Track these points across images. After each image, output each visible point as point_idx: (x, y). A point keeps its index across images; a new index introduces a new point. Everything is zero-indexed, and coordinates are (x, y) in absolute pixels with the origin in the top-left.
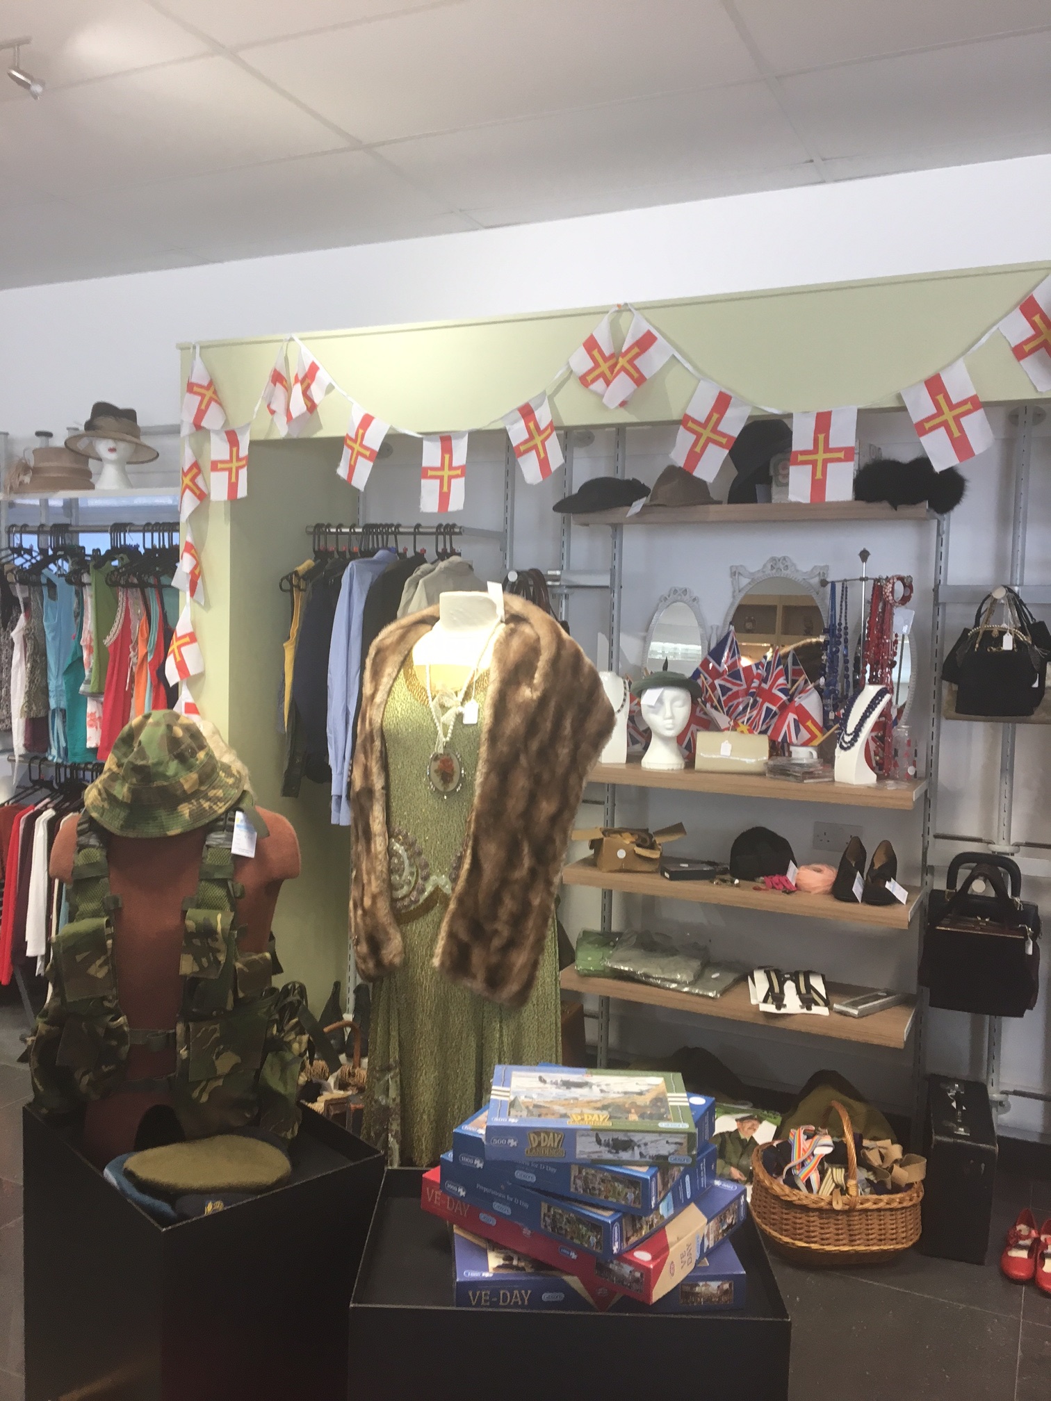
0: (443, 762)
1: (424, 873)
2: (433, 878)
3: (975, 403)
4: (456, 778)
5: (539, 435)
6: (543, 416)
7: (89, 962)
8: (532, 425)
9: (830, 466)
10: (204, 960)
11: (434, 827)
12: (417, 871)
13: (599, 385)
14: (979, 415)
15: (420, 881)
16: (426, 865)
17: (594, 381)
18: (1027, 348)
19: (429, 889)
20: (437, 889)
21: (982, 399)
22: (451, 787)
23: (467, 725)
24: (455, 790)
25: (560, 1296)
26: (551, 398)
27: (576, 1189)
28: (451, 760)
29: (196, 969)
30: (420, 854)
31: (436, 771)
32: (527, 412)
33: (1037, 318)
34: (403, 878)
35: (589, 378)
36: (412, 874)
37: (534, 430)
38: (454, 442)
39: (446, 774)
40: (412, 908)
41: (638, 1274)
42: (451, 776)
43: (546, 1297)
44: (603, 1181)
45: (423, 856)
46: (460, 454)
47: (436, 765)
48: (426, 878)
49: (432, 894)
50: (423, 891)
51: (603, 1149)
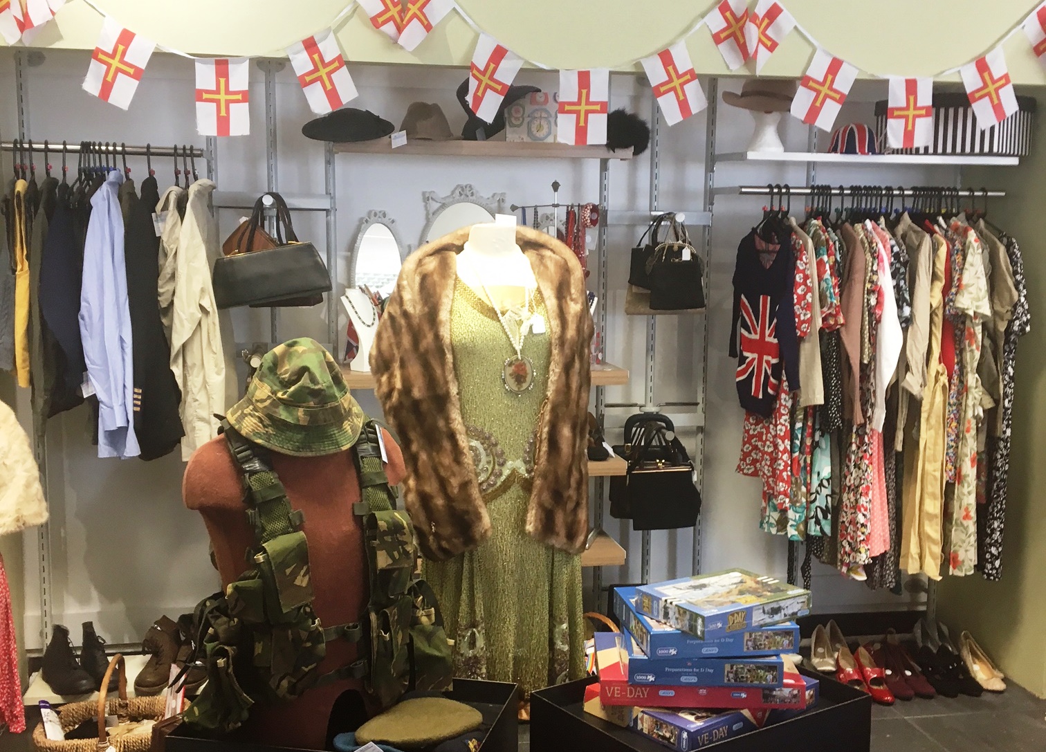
0: (517, 367)
1: (501, 461)
2: (509, 464)
3: (692, 75)
4: (529, 379)
5: (324, 68)
6: (329, 50)
7: (294, 574)
8: (316, 56)
9: (590, 116)
10: (396, 553)
11: (508, 421)
12: (494, 459)
13: (390, 28)
14: (695, 84)
15: (497, 467)
16: (503, 453)
17: (385, 22)
18: (722, 36)
19: (506, 472)
20: (514, 472)
21: (697, 71)
22: (525, 386)
23: (536, 334)
24: (527, 388)
25: (740, 725)
26: (336, 32)
27: (748, 649)
28: (524, 364)
29: (390, 561)
30: (496, 445)
31: (511, 375)
32: (310, 45)
33: (728, 14)
34: (480, 467)
35: (380, 20)
36: (489, 463)
37: (319, 62)
38: (230, 66)
39: (519, 377)
40: (490, 491)
41: (795, 692)
42: (525, 377)
43: (735, 727)
44: (767, 637)
45: (499, 447)
46: (239, 78)
47: (510, 370)
48: (502, 465)
49: (508, 477)
50: (501, 474)
51: (766, 616)
